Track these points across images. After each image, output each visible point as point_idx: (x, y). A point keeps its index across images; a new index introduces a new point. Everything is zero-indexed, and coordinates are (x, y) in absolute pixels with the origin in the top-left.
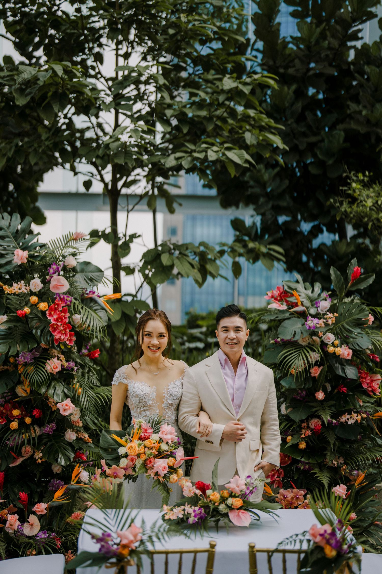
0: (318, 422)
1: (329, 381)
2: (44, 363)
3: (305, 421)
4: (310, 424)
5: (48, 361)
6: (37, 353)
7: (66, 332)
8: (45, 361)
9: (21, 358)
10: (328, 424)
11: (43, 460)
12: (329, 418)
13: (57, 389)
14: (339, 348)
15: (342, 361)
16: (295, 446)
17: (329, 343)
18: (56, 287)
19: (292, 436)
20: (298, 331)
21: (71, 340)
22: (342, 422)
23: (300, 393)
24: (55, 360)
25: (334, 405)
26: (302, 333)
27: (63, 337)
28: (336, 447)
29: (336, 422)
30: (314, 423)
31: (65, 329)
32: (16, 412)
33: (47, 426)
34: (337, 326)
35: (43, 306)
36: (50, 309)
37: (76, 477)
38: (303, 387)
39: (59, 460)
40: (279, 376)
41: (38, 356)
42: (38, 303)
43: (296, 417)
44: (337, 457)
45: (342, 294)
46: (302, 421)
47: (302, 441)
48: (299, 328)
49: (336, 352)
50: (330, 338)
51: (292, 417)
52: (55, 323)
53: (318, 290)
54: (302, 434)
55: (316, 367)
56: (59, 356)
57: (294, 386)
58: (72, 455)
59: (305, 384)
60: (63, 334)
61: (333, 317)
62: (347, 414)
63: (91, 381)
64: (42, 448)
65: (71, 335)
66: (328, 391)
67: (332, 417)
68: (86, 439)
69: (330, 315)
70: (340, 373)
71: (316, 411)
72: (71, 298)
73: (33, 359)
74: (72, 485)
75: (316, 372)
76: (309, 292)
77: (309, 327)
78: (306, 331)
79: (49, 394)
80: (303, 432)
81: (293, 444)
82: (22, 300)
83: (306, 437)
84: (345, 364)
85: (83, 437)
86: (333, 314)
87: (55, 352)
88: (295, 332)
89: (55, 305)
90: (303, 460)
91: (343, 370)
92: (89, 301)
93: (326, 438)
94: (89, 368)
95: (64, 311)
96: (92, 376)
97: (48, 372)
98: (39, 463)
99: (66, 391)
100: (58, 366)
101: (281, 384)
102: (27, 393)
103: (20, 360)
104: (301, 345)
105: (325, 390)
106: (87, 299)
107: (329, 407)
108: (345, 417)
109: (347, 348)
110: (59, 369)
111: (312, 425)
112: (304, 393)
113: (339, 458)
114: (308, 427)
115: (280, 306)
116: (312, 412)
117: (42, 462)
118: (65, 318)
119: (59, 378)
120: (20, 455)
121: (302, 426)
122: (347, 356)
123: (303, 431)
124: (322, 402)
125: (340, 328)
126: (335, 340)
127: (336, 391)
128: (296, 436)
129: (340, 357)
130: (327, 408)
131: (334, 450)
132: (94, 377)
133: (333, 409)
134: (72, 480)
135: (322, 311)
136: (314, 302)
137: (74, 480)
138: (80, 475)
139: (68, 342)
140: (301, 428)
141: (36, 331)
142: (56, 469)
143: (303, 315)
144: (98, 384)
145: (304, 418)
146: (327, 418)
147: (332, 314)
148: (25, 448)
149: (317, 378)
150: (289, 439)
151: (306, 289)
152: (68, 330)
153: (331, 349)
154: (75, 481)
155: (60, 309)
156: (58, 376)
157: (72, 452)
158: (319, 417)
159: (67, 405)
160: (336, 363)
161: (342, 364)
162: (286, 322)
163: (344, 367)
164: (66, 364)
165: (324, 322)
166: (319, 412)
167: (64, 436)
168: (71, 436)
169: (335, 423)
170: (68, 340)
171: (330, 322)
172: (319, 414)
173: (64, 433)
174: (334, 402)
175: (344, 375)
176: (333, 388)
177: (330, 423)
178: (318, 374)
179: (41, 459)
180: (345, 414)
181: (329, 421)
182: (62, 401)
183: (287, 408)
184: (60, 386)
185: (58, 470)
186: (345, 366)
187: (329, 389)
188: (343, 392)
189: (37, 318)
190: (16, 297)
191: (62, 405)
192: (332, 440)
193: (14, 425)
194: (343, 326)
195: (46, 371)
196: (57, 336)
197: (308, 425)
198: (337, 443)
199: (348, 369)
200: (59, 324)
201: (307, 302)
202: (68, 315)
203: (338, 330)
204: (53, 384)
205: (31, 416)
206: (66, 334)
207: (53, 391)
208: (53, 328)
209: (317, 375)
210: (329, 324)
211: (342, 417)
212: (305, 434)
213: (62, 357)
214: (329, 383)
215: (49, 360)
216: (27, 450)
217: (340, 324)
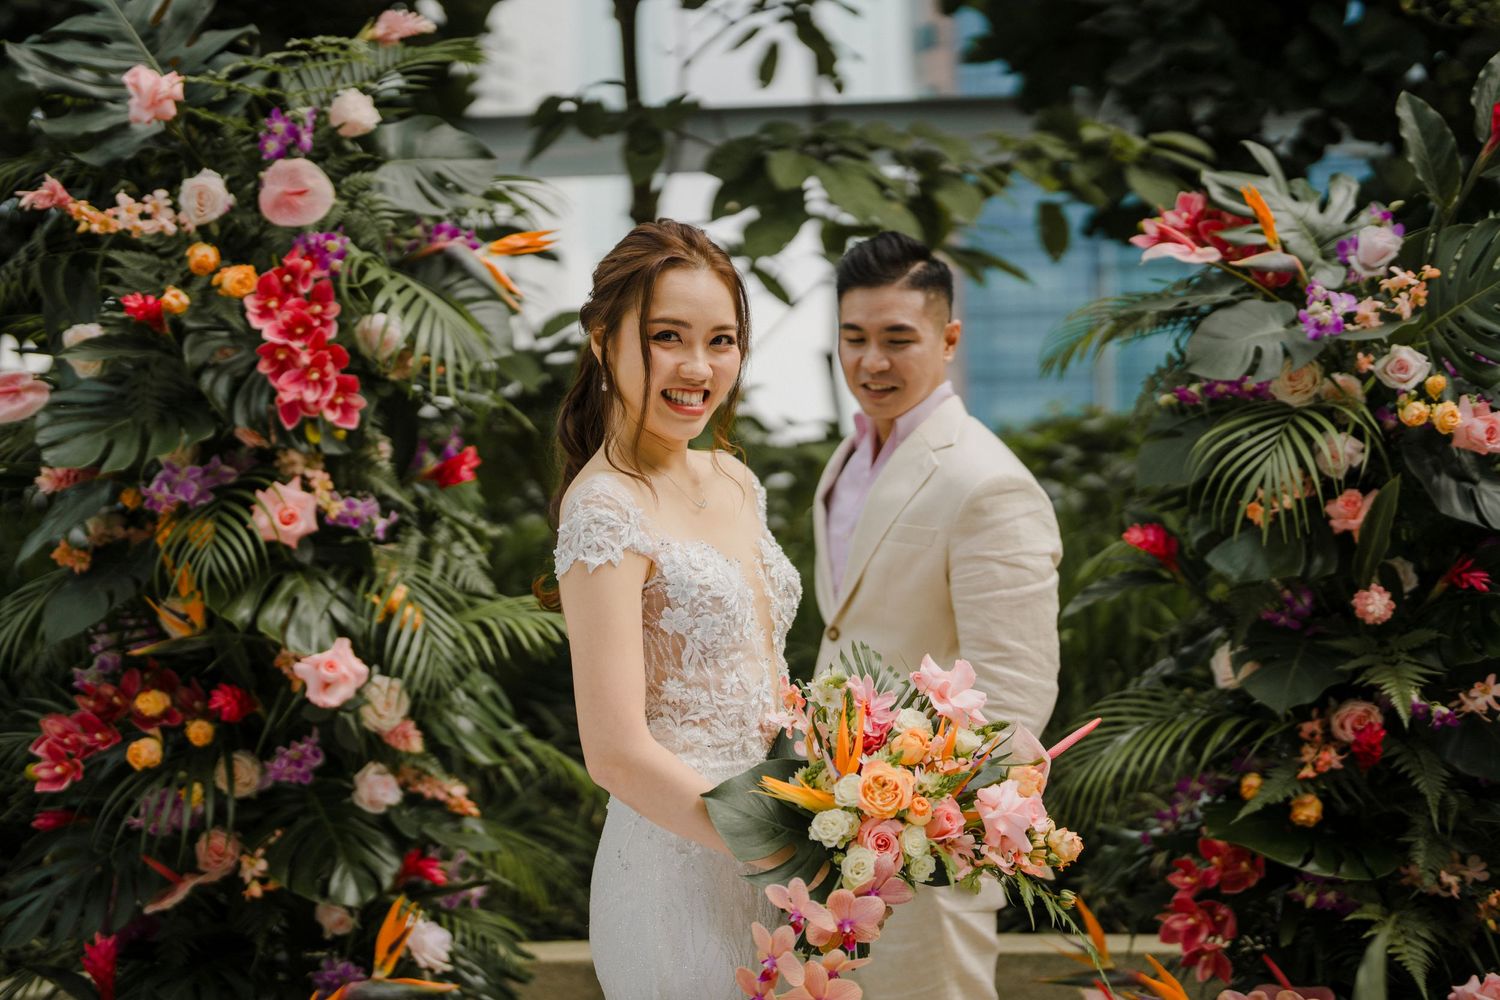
0: (1369, 713)
1: (1408, 552)
2: (248, 505)
3: (1314, 713)
4: (1335, 723)
5: (259, 494)
6: (228, 469)
7: (324, 375)
8: (247, 495)
9: (159, 489)
10: (1411, 722)
11: (272, 886)
12: (1415, 697)
13: (302, 604)
14: (1449, 405)
15: (1459, 461)
16: (1277, 815)
17: (1403, 387)
18: (285, 202)
19: (1264, 775)
20: (1272, 349)
21: (346, 409)
22: (1472, 715)
23: (1289, 603)
24: (292, 491)
25: (1431, 647)
26: (1287, 353)
27: (310, 396)
28: (1452, 816)
29: (1446, 711)
30: (1350, 718)
31: (318, 363)
32: (151, 703)
33: (282, 755)
34: (1432, 326)
35: (237, 278)
36: (264, 290)
37: (392, 949)
38: (1298, 573)
39: (335, 884)
40: (1201, 533)
41: (232, 480)
42: (217, 270)
43: (1276, 698)
44: (1456, 856)
45: (1449, 200)
46: (1302, 713)
47: (1306, 791)
48: (1275, 336)
49: (1436, 422)
50: (1411, 365)
51: (1260, 695)
52: (279, 340)
53: (1346, 199)
54: (1303, 765)
55: (1353, 494)
56: (309, 473)
57: (1260, 571)
58: (389, 867)
59: (1310, 559)
60: (315, 383)
61: (1415, 282)
62: (1491, 678)
63: (455, 578)
64: (272, 840)
65: (344, 389)
66: (1407, 589)
67: (1427, 693)
68: (453, 802)
69: (1405, 277)
70: (1458, 510)
71: (1357, 672)
72: (343, 242)
73: (213, 490)
74: (378, 982)
75: (1348, 513)
76: (1309, 210)
77: (1319, 326)
78: (1305, 347)
79: (266, 624)
80: (1306, 758)
81: (1267, 807)
82: (170, 267)
83: (1321, 776)
84: (1476, 476)
85: (441, 796)
86: (1417, 270)
87: (293, 463)
88: (1258, 353)
89: (280, 274)
90: (1311, 868)
91: (1470, 500)
92: (438, 268)
93: (1405, 779)
94: (451, 527)
95: (319, 296)
96: (460, 558)
97: (261, 537)
98: (253, 899)
99: (341, 613)
100: (298, 512)
101: (1208, 568)
102: (192, 625)
103: (158, 496)
104: (1285, 405)
105: (1391, 584)
106: (428, 259)
107: (1412, 652)
108: (1485, 692)
109: (1482, 405)
110: (306, 524)
111: (1342, 726)
112: (1306, 601)
113: (1463, 861)
114: (1329, 738)
115: (1193, 250)
116: (1342, 673)
117: (266, 893)
118: (325, 323)
119: (316, 562)
120: (192, 867)
121: (1304, 735)
122: (1484, 437)
123: (1309, 754)
124: (1381, 632)
125: (1450, 332)
126: (1430, 375)
127: (1440, 587)
128: (1280, 775)
129: (1455, 444)
130: (1403, 656)
131: (1443, 828)
132: (470, 561)
133: (1432, 660)
134: (377, 962)
135: (1367, 267)
136: (1332, 246)
137: (384, 964)
138: (409, 941)
139: (331, 416)
140: (1296, 743)
141: (214, 382)
142: (334, 920)
143: (1289, 289)
144: (486, 586)
145: (1309, 700)
146: (1405, 696)
147: (1411, 273)
148: (209, 839)
149: (1356, 536)
150: (1250, 787)
151: (1295, 198)
152: (330, 368)
153: (1414, 412)
154: (389, 969)
155: (303, 290)
156: (307, 557)
157: (391, 853)
158: (1370, 694)
159: (331, 666)
160: (1438, 473)
161: (1461, 477)
162: (1220, 314)
163: (1468, 486)
164: (337, 508)
165: (1378, 310)
166: (1370, 672)
167: (350, 791)
168: (377, 790)
169: (1444, 718)
170: (332, 405)
171: (1404, 306)
172: (1373, 681)
173: (351, 781)
174: (1434, 634)
175: (1473, 518)
176: (1426, 579)
177: (1420, 717)
178: (1360, 520)
179: (263, 881)
180: (1483, 680)
181: (1415, 707)
182: (321, 649)
183: (1237, 663)
184: (313, 592)
185: (341, 922)
186: (1475, 483)
187: (1410, 581)
188: (1472, 587)
189: (224, 334)
190: (144, 256)
191: (317, 667)
192: (1429, 785)
193: (146, 751)
194: (1461, 321)
195: (251, 534)
196: (289, 392)
197: (1327, 728)
198: (1453, 800)
199: (1488, 495)
200: (296, 345)
201: (1305, 243)
202: (334, 308)
203: (1440, 340)
204: (288, 585)
205: (206, 715)
206: (323, 384)
207: (283, 614)
208: (274, 362)
209: (1355, 524)
210: (1397, 318)
211: (1473, 693)
212: (1314, 766)
213: (320, 478)
214: (1407, 558)
215: (264, 488)
216: (217, 851)
217: (1445, 316)
